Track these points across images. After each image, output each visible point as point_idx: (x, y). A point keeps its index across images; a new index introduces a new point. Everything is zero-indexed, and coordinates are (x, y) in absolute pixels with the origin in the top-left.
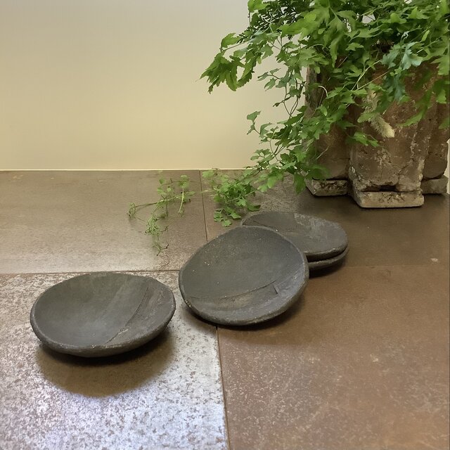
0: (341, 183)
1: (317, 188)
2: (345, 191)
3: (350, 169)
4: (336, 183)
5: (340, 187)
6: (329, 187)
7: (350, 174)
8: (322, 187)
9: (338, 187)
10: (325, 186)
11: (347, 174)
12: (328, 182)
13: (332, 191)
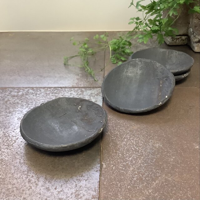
0: (184, 38)
1: (170, 41)
2: (186, 42)
3: (189, 30)
4: (181, 38)
5: (183, 40)
6: (177, 40)
7: (189, 32)
8: (173, 40)
9: (182, 40)
10: (174, 39)
11: (188, 32)
12: (176, 37)
13: (178, 42)
